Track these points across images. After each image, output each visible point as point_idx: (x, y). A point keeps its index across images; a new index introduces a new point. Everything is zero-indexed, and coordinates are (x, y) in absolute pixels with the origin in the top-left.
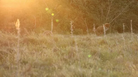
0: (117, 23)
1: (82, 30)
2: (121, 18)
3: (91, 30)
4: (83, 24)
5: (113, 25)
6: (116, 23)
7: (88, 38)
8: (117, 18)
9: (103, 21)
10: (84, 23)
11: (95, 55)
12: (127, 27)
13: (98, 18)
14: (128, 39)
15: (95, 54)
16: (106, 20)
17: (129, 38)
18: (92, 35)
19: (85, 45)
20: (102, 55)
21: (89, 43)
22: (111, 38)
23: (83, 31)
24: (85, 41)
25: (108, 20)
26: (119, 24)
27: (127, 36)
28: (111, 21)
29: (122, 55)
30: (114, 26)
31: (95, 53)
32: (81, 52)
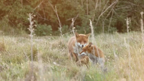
0: (116, 13)
1: (50, 26)
2: (123, 4)
3: (67, 26)
4: (52, 16)
5: (108, 18)
6: (114, 14)
7: (61, 43)
8: (116, 5)
9: (89, 10)
10: (55, 14)
11: (76, 77)
12: (135, 21)
13: (80, 4)
14: (136, 45)
15: (74, 76)
16: (94, 8)
17: (137, 43)
18: (68, 37)
19: (57, 58)
20: (88, 76)
21: (64, 53)
22: (105, 43)
23: (51, 29)
24: (56, 49)
25: (98, 8)
26: (120, 15)
27: (135, 39)
28: (104, 10)
29: (125, 77)
30: (111, 19)
31: (76, 73)
32: (49, 73)
